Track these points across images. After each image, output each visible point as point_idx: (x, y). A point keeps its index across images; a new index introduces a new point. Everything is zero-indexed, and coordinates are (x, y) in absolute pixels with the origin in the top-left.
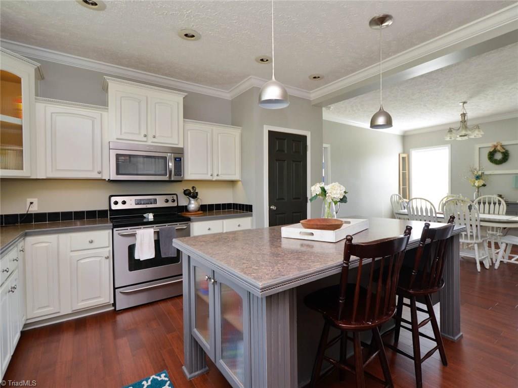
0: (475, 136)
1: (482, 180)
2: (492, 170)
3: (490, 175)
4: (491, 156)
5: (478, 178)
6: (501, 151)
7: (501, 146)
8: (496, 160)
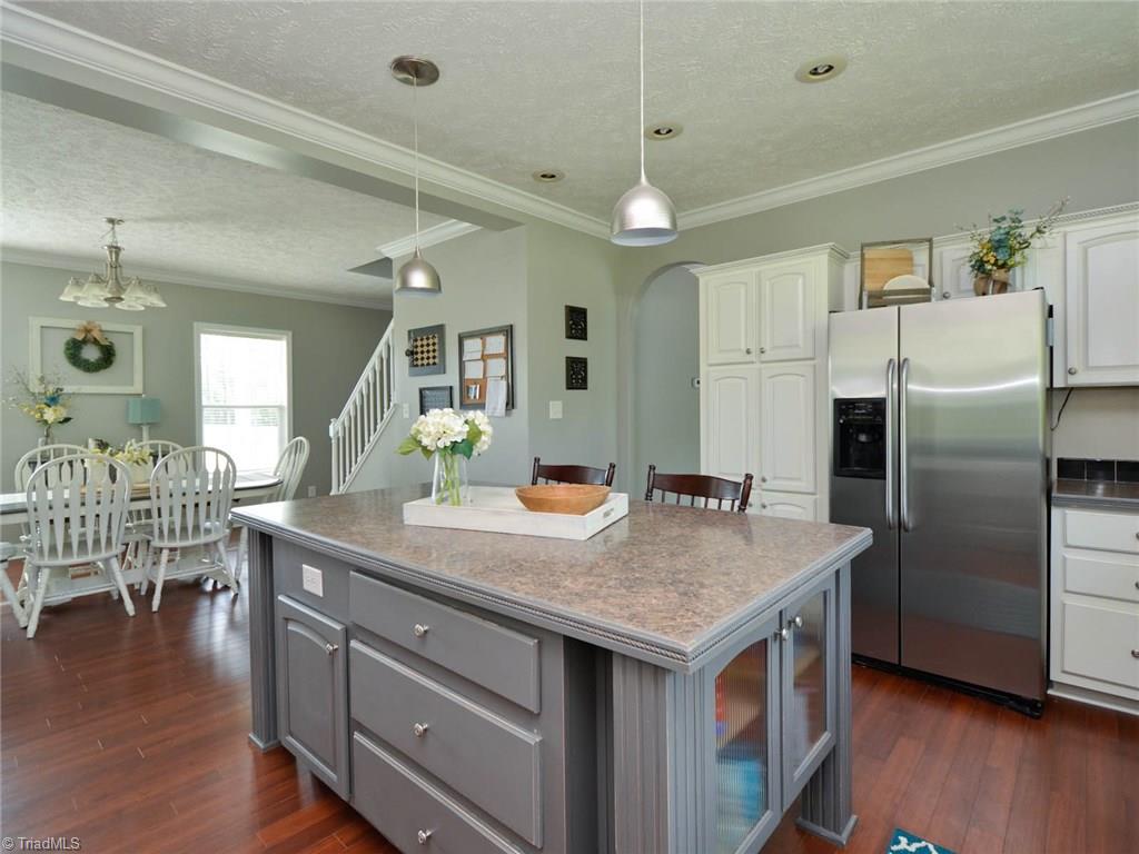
0: (129, 306)
1: (63, 405)
2: (78, 383)
3: (74, 394)
4: (74, 351)
5: (53, 401)
6: (103, 343)
7: (101, 331)
8: (86, 361)
